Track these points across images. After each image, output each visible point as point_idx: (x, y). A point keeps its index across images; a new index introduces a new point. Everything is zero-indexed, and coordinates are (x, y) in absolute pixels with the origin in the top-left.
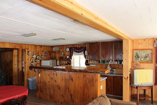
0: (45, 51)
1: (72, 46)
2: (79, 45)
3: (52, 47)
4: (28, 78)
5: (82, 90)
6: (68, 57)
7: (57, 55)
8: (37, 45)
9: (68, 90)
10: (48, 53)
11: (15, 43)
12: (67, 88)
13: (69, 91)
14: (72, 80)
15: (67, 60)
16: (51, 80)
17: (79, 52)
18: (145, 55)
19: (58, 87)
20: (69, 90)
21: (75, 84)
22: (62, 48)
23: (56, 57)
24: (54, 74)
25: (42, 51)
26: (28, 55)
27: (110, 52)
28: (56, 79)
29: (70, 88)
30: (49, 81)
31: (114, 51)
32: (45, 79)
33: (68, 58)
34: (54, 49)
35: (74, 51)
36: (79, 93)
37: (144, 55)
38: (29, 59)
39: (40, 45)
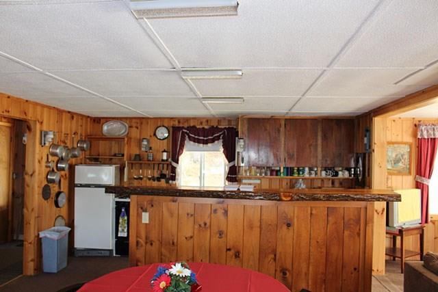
0: (79, 135)
1: (179, 122)
2: (204, 121)
3: (98, 121)
4: (39, 231)
5: (323, 250)
6: (165, 156)
7: (126, 148)
8: (63, 111)
9: (273, 256)
10: (87, 139)
11: (9, 97)
12: (268, 251)
13: (275, 260)
14: (289, 225)
15: (159, 164)
16: (199, 231)
17: (205, 142)
18: (396, 156)
19: (231, 253)
20: (275, 255)
21: (299, 236)
22: (137, 128)
23: (123, 155)
24: (215, 211)
25: (74, 134)
26: (41, 144)
27: (310, 146)
28: (223, 228)
29: (279, 250)
30: (190, 234)
31: (322, 143)
32: (174, 229)
33: (167, 160)
34: (105, 128)
35: (189, 137)
36: (312, 261)
37: (394, 156)
38: (42, 158)
39: (69, 112)
